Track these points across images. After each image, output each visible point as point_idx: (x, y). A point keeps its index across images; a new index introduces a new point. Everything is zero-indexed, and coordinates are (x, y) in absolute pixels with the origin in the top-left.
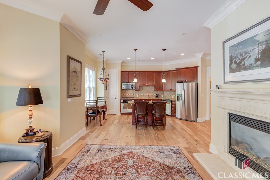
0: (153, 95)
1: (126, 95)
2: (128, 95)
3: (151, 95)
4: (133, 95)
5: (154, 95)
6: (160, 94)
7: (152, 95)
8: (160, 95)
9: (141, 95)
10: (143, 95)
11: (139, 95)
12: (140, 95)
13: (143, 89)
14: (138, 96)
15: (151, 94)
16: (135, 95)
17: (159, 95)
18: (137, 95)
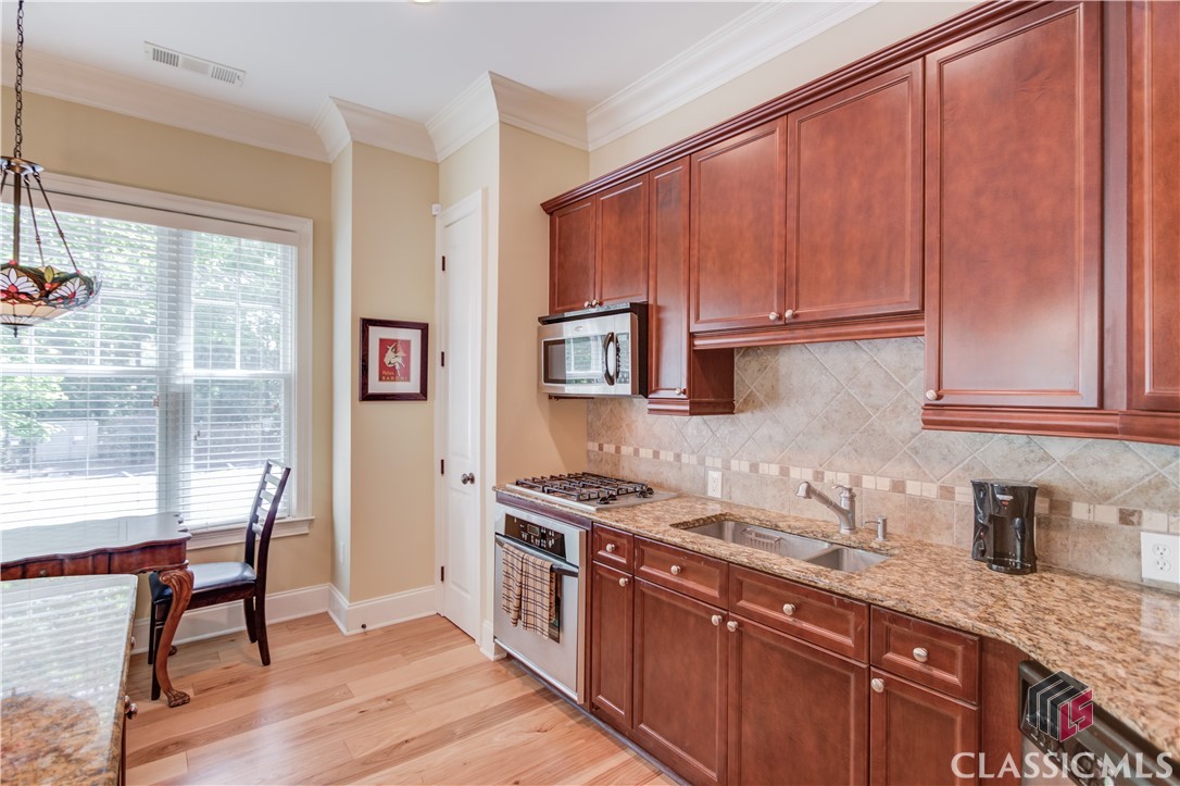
0: (931, 491)
1: (618, 450)
2: (636, 452)
3: (898, 487)
4: (671, 458)
5: (947, 492)
6: (1101, 497)
7: (913, 488)
8: (1107, 515)
9: (754, 467)
10: (784, 472)
11: (734, 464)
12: (745, 467)
13: (773, 397)
14: (725, 480)
15: (897, 470)
16: (693, 460)
17: (1079, 511)
18: (709, 461)
